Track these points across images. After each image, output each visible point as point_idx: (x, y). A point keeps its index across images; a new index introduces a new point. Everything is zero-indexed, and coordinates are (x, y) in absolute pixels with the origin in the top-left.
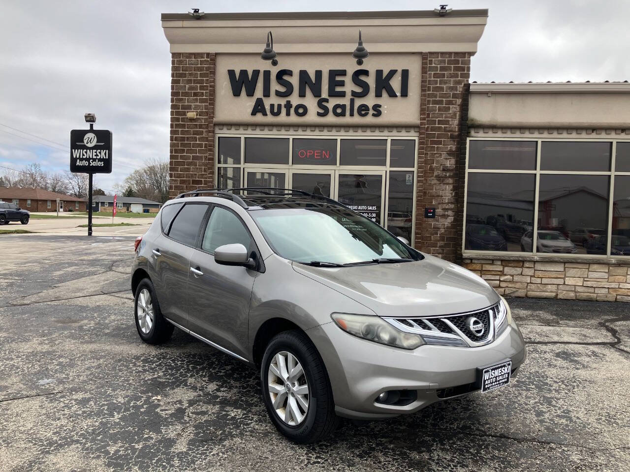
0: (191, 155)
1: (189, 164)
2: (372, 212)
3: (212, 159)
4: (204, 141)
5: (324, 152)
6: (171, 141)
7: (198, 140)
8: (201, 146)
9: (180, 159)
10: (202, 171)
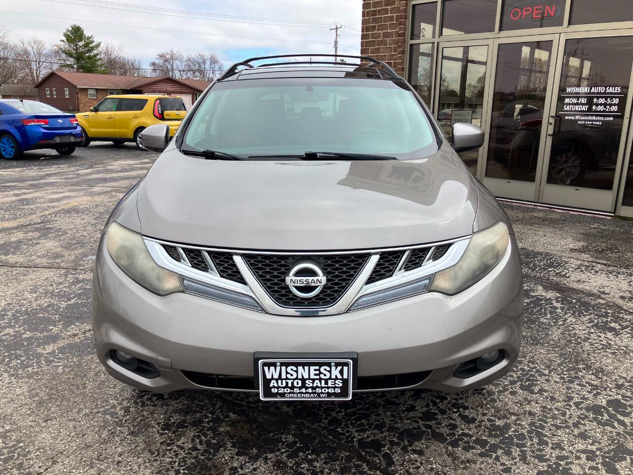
0: (382, 32)
1: (380, 43)
2: (612, 96)
3: (403, 35)
4: (395, 13)
5: (547, 7)
6: (363, 17)
7: (389, 12)
8: (391, 18)
9: (371, 38)
10: (392, 50)
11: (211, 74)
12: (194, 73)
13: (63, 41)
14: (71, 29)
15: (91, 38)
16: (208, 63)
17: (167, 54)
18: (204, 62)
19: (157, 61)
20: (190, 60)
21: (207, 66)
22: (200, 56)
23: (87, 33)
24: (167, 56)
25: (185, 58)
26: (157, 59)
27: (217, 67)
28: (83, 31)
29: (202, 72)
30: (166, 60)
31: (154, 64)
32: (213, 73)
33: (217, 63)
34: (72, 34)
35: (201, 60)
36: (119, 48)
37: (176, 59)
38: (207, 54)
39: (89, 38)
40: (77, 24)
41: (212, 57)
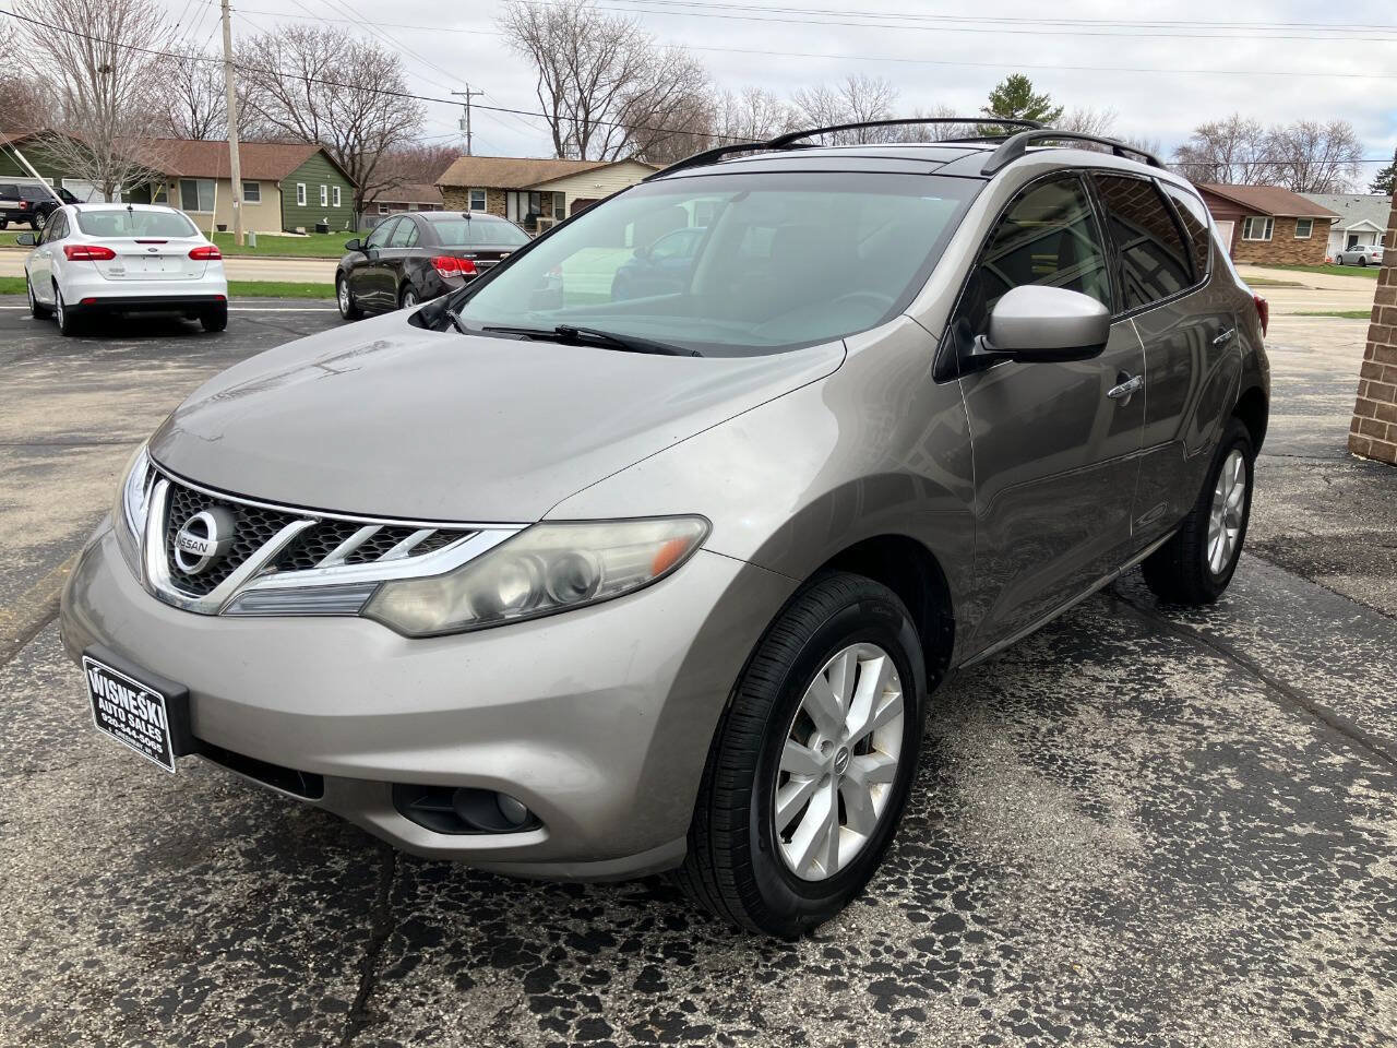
11: (1325, 172)
12: (1280, 170)
13: (987, 110)
14: (1007, 84)
15: (1043, 100)
16: (1322, 144)
17: (1222, 126)
18: (1312, 142)
19: (1194, 145)
20: (1275, 139)
21: (1319, 150)
22: (1304, 126)
23: (1036, 91)
24: (1221, 132)
25: (1266, 134)
26: (1195, 138)
27: (1346, 153)
28: (1029, 88)
29: (1301, 165)
30: (1215, 142)
31: (1184, 151)
32: (1332, 168)
33: (1348, 143)
34: (1007, 94)
35: (1306, 138)
36: (1104, 119)
37: (1242, 138)
38: (1323, 123)
39: (1039, 101)
40: (1022, 73)
41: (1335, 130)
